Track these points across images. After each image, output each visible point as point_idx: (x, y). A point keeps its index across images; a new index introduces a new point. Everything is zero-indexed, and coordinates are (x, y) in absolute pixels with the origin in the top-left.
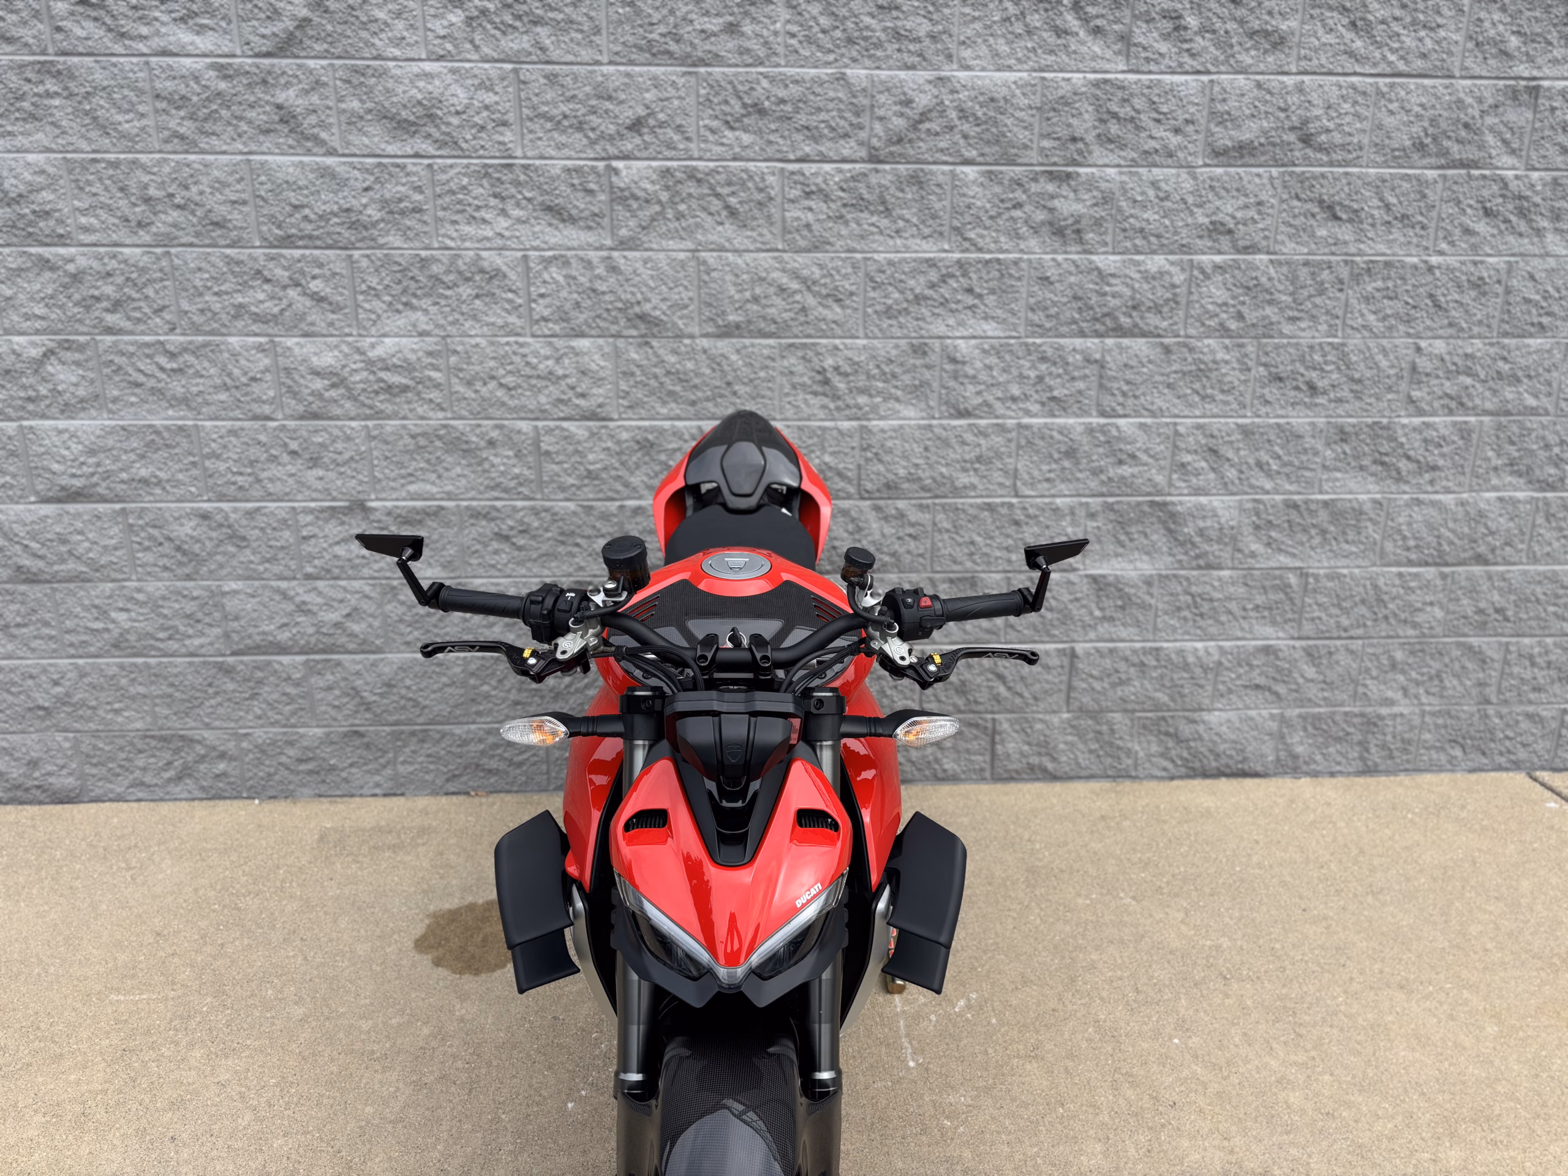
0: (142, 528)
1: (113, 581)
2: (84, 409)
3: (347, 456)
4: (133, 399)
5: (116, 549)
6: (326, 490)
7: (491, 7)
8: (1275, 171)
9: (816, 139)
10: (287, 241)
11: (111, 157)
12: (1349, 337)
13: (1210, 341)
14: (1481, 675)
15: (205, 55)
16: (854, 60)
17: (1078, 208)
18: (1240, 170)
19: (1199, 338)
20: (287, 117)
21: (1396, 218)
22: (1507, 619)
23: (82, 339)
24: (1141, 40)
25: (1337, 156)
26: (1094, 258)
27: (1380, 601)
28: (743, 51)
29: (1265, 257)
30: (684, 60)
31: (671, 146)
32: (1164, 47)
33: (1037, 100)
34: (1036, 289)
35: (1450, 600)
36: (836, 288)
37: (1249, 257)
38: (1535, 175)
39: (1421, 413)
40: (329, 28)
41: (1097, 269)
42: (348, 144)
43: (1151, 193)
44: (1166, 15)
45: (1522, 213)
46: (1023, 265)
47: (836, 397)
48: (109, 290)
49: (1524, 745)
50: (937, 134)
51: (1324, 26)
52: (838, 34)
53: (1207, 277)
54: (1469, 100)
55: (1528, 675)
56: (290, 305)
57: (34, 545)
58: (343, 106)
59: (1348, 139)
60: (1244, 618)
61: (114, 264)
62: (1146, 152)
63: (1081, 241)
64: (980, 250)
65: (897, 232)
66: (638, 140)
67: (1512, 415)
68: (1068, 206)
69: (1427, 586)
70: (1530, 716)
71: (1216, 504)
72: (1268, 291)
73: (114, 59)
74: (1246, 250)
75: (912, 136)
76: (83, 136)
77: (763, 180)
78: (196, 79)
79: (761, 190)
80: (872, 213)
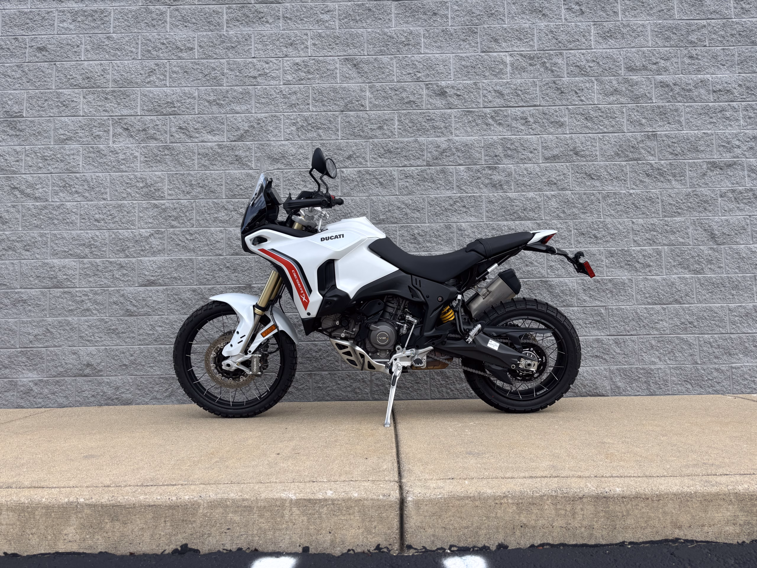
0: (172, 295)
1: (159, 315)
2: (160, 253)
3: (246, 268)
4: (176, 250)
5: (162, 303)
6: (238, 280)
7: (305, 125)
8: (567, 164)
9: (409, 160)
10: (234, 196)
11: (182, 172)
12: (605, 219)
13: (555, 221)
14: (691, 351)
15: (215, 142)
16: (420, 135)
17: (499, 178)
18: (555, 164)
19: (550, 220)
20: (238, 159)
21: (614, 178)
22: (695, 327)
23: (163, 230)
24: (515, 125)
25: (588, 159)
26: (508, 194)
27: (640, 319)
28: (384, 134)
29: (570, 192)
30: (365, 137)
31: (361, 163)
32: (523, 128)
33: (483, 145)
34: (488, 205)
35: (669, 319)
36: (417, 207)
37: (564, 192)
38: (663, 162)
39: (639, 245)
40: (254, 132)
41: (509, 197)
42: (257, 166)
43: (525, 172)
44: (522, 118)
45: (661, 175)
46: (483, 197)
47: (419, 244)
48: (174, 214)
49: (718, 383)
50: (449, 156)
51: (576, 120)
52: (415, 128)
53: (550, 199)
54: (632, 139)
55: (711, 351)
56: (232, 217)
57: (134, 301)
58: (256, 155)
59: (591, 153)
60: (586, 327)
61: (176, 206)
62: (521, 159)
63: (502, 189)
64: (467, 193)
65: (437, 188)
66: (350, 162)
67: (675, 245)
68: (496, 177)
69: (658, 312)
70: (717, 370)
71: (566, 281)
72: (573, 203)
73: (187, 144)
74: (562, 189)
75: (440, 157)
76: (174, 167)
77: (391, 173)
78: (212, 149)
79: (391, 176)
80: (428, 182)
